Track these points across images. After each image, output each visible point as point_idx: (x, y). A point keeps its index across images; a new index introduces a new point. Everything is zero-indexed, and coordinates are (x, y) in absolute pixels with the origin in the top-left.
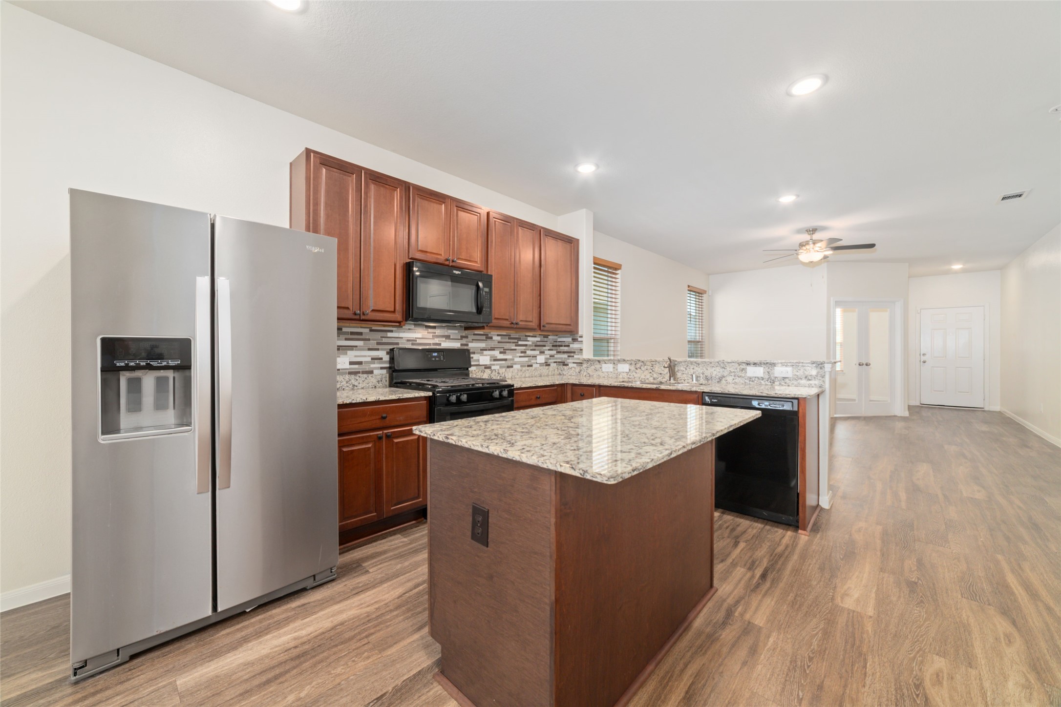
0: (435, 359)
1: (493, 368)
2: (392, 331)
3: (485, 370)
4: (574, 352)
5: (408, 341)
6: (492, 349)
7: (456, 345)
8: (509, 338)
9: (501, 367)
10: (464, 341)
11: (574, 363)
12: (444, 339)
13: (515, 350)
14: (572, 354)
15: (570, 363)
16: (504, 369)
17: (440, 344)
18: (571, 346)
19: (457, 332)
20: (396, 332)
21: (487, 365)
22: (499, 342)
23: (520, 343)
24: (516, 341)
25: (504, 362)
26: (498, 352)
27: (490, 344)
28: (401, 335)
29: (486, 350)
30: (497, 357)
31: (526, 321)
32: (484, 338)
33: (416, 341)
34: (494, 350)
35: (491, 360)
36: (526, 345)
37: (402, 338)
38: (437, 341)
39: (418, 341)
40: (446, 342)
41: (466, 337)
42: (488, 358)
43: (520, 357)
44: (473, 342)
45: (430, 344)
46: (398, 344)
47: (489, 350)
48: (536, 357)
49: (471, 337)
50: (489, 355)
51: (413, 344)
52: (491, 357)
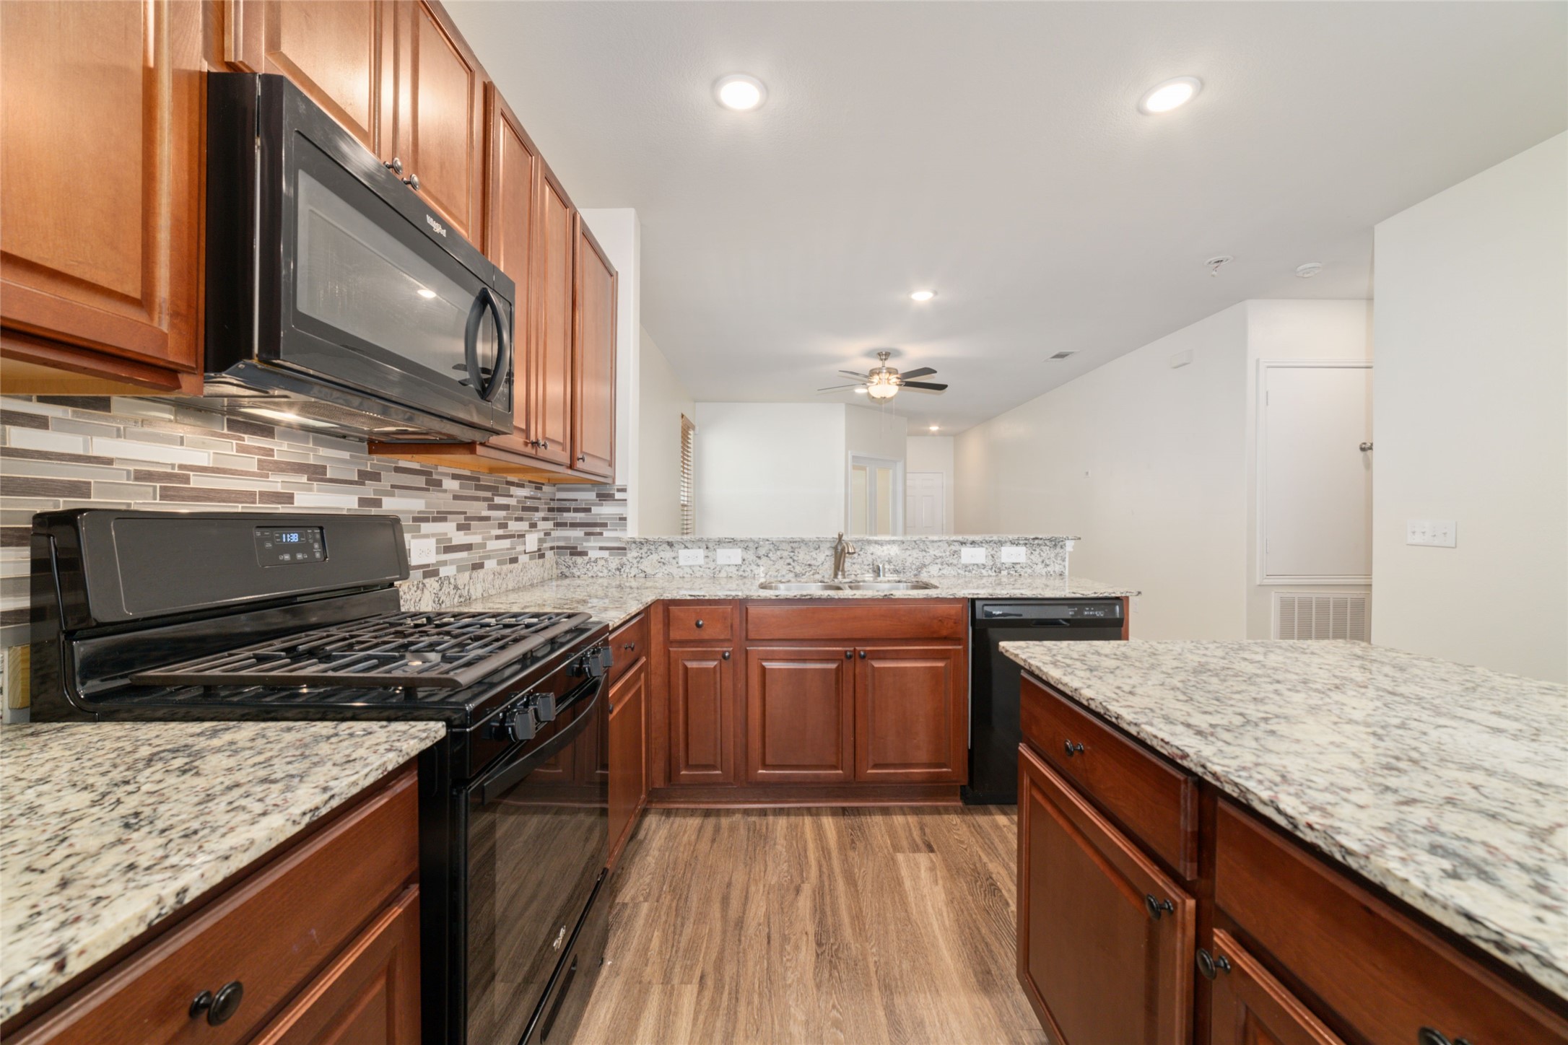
0: (293, 556)
1: (444, 572)
2: (40, 422)
3: (426, 581)
4: (605, 525)
5: (142, 476)
6: (441, 517)
7: (343, 502)
8: (479, 488)
9: (460, 569)
10: (369, 490)
11: (601, 548)
12: (304, 479)
13: (487, 519)
14: (598, 530)
15: (593, 548)
16: (467, 574)
17: (289, 498)
18: (595, 510)
19: (346, 455)
20: (63, 425)
21: (428, 566)
22: (456, 497)
23: (499, 500)
24: (488, 494)
25: (464, 555)
26: (454, 525)
27: (440, 500)
28: (102, 446)
29: (426, 520)
30: (450, 540)
31: (555, 442)
32: (420, 481)
33: (186, 479)
34: (444, 519)
35: (438, 553)
36: (506, 507)
37: (109, 461)
38: (276, 483)
39: (196, 482)
40: (311, 490)
41: (375, 476)
42: (432, 543)
43: (498, 537)
44: (392, 495)
45: (249, 496)
46: (80, 489)
47: (435, 520)
48: (523, 536)
49: (388, 479)
50: (433, 535)
51: (166, 495)
52: (438, 542)
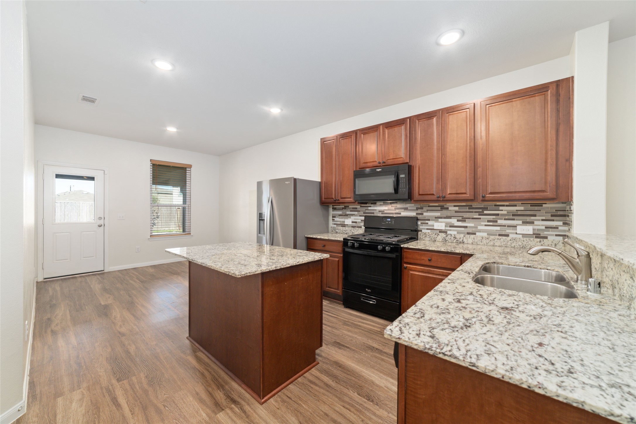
0: (388, 223)
1: (449, 232)
2: (370, 206)
3: (439, 233)
5: (379, 211)
6: (450, 217)
7: (413, 214)
8: (469, 208)
9: (458, 233)
10: (419, 211)
12: (403, 210)
13: (480, 218)
16: (462, 235)
17: (400, 214)
19: (413, 205)
20: (373, 207)
21: (442, 230)
22: (456, 212)
23: (485, 212)
24: (481, 210)
25: (463, 229)
26: (456, 220)
27: (445, 213)
28: (375, 208)
29: (442, 218)
30: (454, 224)
31: (457, 194)
32: (439, 208)
33: (384, 211)
34: (451, 218)
35: (446, 226)
36: (498, 215)
37: (376, 210)
38: (397, 211)
39: (385, 212)
40: (404, 212)
41: (422, 208)
42: (444, 224)
43: (486, 225)
44: (428, 212)
45: (393, 213)
46: (373, 213)
47: (444, 218)
48: (516, 226)
49: (425, 209)
50: (444, 222)
51: (382, 213)
52: (446, 224)
